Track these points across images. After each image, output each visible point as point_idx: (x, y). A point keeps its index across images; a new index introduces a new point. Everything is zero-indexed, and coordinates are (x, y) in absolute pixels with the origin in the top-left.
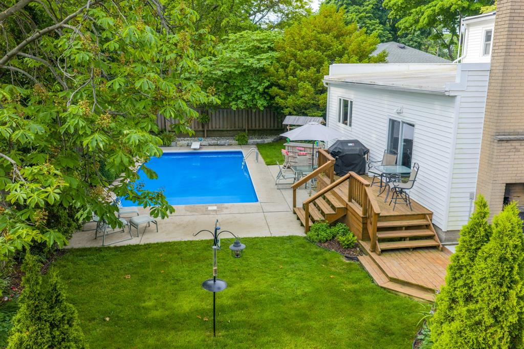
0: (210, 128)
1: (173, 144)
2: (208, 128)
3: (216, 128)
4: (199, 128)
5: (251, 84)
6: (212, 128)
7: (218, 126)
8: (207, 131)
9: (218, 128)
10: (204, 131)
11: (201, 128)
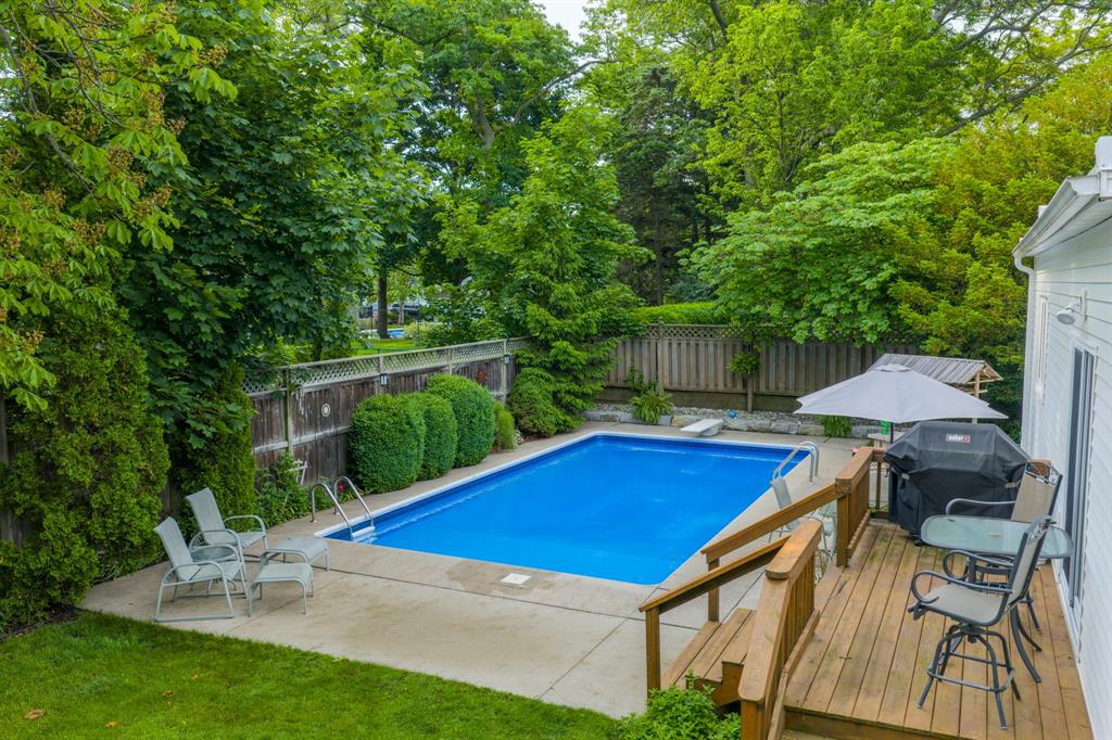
0: (763, 389)
1: (664, 419)
2: (758, 387)
3: (777, 388)
4: (734, 386)
5: (850, 276)
6: (767, 388)
7: (782, 385)
8: (755, 394)
9: (782, 390)
10: (746, 395)
11: (739, 388)
